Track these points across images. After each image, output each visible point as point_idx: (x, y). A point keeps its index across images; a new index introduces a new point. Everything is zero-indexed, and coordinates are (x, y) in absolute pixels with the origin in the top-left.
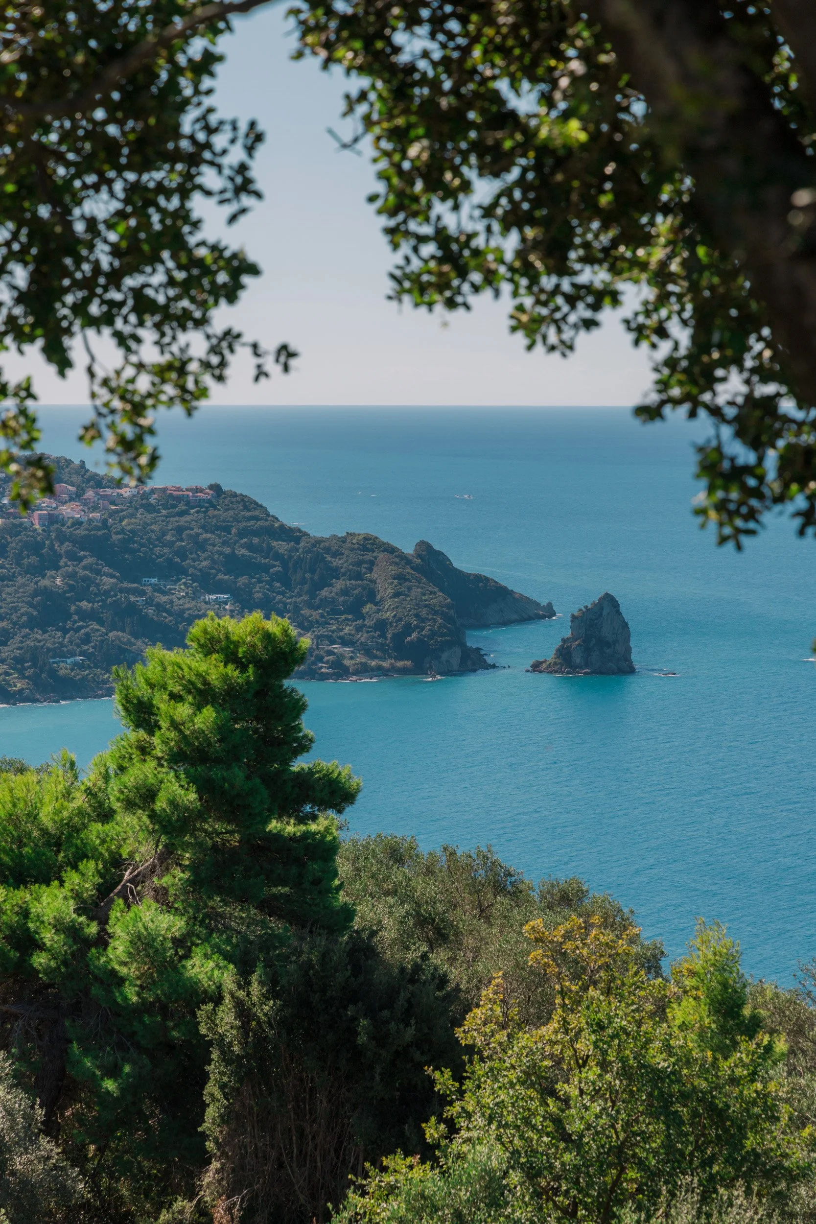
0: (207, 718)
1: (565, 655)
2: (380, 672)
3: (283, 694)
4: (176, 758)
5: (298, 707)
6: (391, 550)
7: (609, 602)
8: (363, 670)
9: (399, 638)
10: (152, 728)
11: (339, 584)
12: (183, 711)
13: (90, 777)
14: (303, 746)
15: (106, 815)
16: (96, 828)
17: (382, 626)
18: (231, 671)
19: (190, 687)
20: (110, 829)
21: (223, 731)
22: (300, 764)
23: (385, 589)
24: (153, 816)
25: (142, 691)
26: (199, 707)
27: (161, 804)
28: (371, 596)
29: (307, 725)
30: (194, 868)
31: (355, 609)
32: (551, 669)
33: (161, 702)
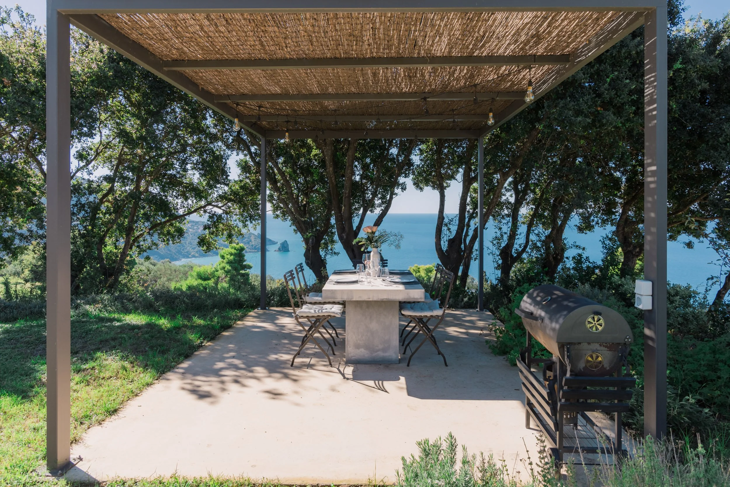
0: (232, 257)
1: (279, 250)
2: (252, 252)
3: (242, 254)
4: (227, 263)
5: (244, 256)
6: (254, 234)
7: (286, 241)
8: (250, 252)
9: (255, 247)
10: (224, 259)
11: (246, 239)
12: (229, 256)
13: (215, 266)
14: (245, 261)
15: (217, 271)
16: (216, 273)
17: (252, 245)
18: (235, 251)
19: (230, 253)
20: (218, 273)
21: (234, 259)
22: (244, 263)
23: (253, 240)
24: (225, 271)
25: (223, 254)
26: (231, 256)
27: (226, 269)
28: (251, 241)
29: (245, 258)
30: (230, 277)
31: (248, 243)
32: (278, 251)
33: (225, 255)
